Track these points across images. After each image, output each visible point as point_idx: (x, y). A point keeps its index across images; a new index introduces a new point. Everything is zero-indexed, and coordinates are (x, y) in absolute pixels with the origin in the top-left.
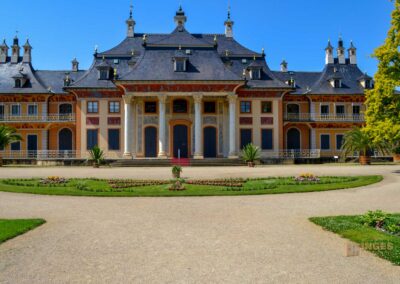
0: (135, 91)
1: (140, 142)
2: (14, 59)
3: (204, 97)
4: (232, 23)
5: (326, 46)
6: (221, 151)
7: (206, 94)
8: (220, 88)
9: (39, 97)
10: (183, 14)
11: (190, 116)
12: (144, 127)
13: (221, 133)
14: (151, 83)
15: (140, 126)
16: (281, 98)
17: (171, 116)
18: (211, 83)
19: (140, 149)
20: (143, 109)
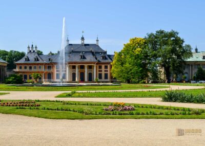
2: (32, 51)
3: (88, 65)
8: (92, 63)
9: (42, 64)
12: (72, 73)
20: (72, 68)
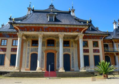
0: (25, 31)
1: (28, 62)
3: (65, 35)
4: (74, 10)
5: (114, 21)
6: (73, 67)
7: (66, 33)
10: (53, 6)
11: (56, 48)
12: (30, 53)
13: (73, 57)
14: (34, 26)
15: (28, 53)
16: (102, 40)
17: (45, 48)
18: (69, 27)
19: (27, 66)
20: (31, 44)
